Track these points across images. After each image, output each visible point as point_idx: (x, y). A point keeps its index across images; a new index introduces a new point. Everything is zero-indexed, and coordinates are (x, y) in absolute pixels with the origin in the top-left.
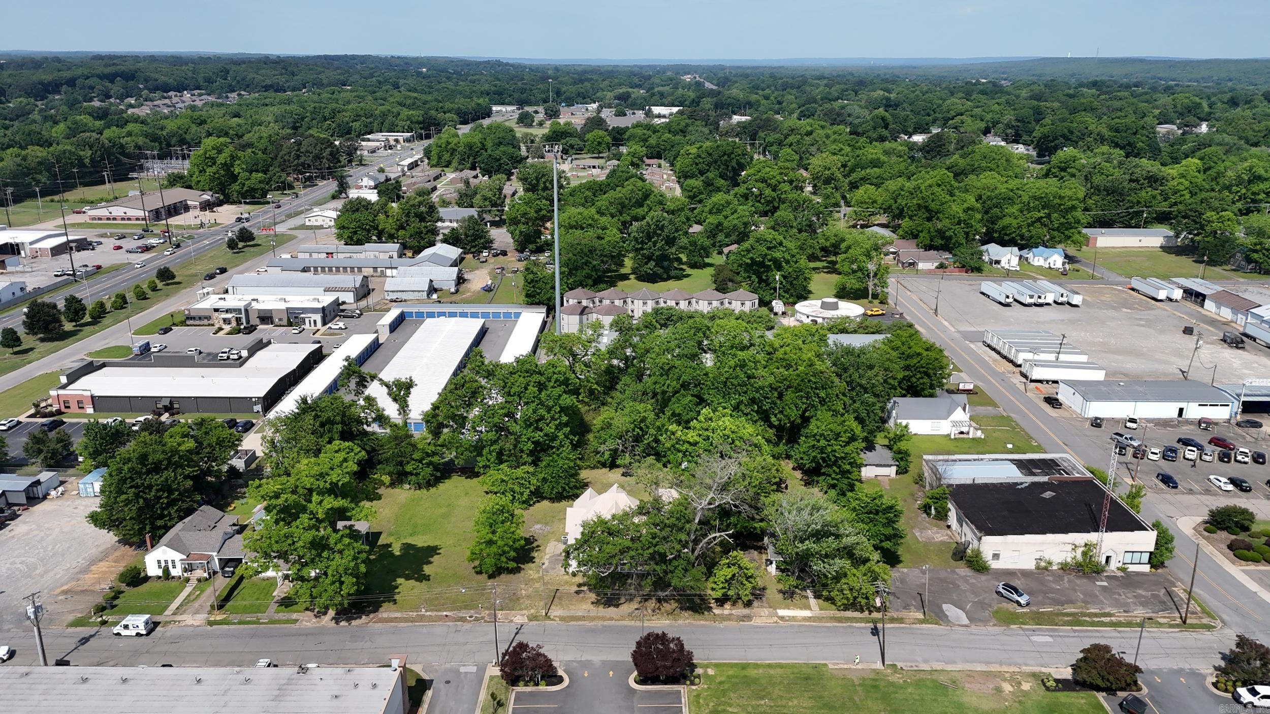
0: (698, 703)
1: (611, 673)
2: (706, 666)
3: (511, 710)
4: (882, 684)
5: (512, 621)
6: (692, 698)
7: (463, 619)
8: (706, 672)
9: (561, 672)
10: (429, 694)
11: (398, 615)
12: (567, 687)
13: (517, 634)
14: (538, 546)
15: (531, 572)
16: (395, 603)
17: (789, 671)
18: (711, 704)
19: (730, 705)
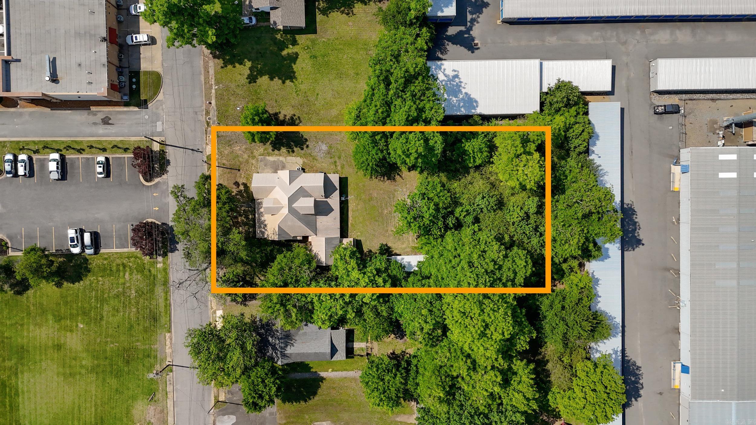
0: (131, 257)
1: (157, 209)
2: (164, 263)
3: (123, 156)
4: (152, 360)
5: (207, 144)
6: (135, 254)
7: (207, 113)
8: (160, 263)
9: (156, 180)
10: (136, 109)
11: (212, 71)
12: (144, 185)
13: (192, 150)
14: (293, 152)
15: (262, 150)
16: (222, 67)
17: (162, 309)
18: (131, 264)
19: (131, 274)
